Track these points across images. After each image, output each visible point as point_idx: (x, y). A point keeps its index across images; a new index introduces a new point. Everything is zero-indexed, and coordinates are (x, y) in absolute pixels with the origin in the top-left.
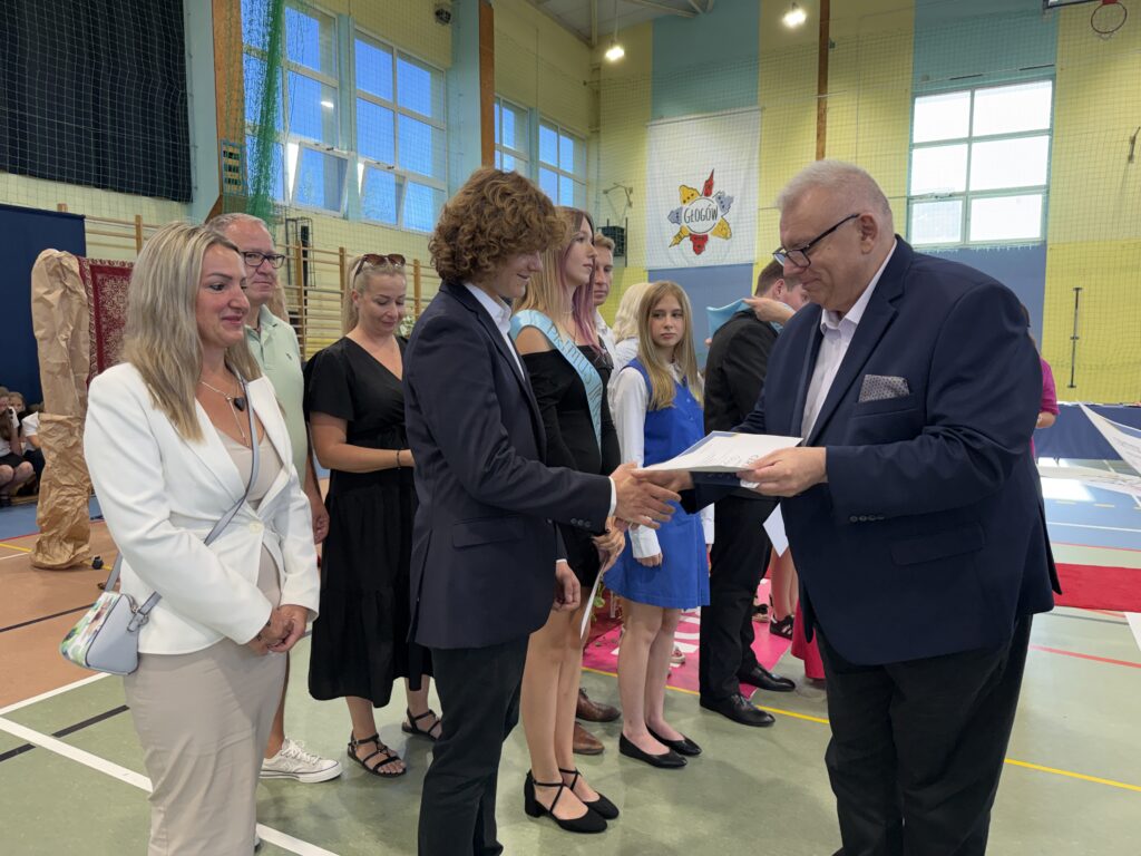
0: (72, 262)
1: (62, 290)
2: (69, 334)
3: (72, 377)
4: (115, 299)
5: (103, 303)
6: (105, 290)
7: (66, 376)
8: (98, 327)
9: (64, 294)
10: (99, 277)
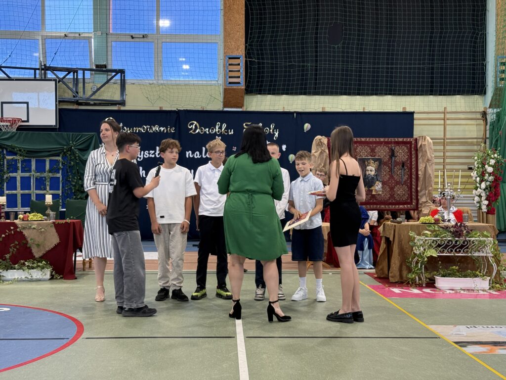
0: (325, 140)
1: (320, 151)
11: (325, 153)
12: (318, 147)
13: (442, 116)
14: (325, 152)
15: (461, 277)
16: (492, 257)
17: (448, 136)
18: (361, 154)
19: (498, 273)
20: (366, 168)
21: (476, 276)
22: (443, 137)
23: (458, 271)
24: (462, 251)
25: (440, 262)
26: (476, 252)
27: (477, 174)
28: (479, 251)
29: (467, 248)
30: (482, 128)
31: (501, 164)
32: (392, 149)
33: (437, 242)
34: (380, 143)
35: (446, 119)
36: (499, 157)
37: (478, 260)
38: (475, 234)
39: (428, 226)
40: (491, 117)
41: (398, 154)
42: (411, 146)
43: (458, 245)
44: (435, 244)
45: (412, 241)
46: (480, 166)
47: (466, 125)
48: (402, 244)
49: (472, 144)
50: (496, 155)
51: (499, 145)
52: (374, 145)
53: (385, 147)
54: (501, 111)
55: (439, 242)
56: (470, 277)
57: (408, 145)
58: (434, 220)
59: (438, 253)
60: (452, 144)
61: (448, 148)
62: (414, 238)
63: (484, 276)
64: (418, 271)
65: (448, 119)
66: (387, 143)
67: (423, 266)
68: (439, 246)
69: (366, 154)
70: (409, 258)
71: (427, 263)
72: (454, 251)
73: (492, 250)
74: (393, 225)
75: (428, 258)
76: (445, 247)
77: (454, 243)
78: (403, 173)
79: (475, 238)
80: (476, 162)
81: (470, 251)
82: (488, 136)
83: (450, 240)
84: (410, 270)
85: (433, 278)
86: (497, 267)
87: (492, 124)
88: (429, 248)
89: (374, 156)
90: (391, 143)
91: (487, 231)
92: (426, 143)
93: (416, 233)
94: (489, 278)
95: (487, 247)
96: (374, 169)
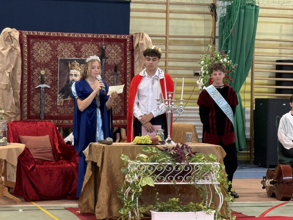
0: (16, 34)
1: (10, 48)
2: (11, 70)
3: (12, 92)
4: (39, 52)
5: (33, 54)
6: (34, 48)
7: (9, 91)
8: (29, 67)
9: (11, 51)
10: (31, 41)
11: (16, 51)
12: (7, 43)
13: (164, 7)
14: (16, 49)
15: (182, 211)
16: (219, 185)
17: (171, 33)
18: (63, 53)
19: (225, 204)
20: (69, 71)
21: (199, 209)
22: (164, 34)
23: (178, 204)
24: (183, 179)
25: (157, 193)
26: (199, 179)
27: (204, 82)
28: (203, 179)
29: (190, 175)
30: (211, 24)
31: (231, 71)
32: (102, 48)
33: (154, 168)
34: (87, 40)
35: (168, 12)
36: (228, 62)
37: (202, 189)
38: (199, 158)
39: (144, 148)
40: (221, 12)
41: (110, 55)
42: (125, 45)
43: (180, 171)
44: (153, 171)
45: (124, 167)
46: (207, 72)
47: (192, 20)
48: (112, 170)
49: (199, 44)
50: (225, 60)
51: (229, 47)
52: (80, 43)
53: (93, 45)
54: (232, 4)
55: (156, 168)
56: (193, 211)
57: (122, 44)
58: (152, 140)
59: (156, 182)
60: (176, 43)
61: (171, 47)
62: (127, 163)
63: (208, 208)
64: (131, 205)
65: (171, 12)
66: (95, 40)
67: (137, 198)
68: (157, 172)
69: (69, 53)
70: (121, 189)
71: (142, 195)
72: (174, 178)
73: (219, 177)
74: (101, 146)
75: (143, 188)
76: (164, 175)
77: (174, 168)
78: (115, 80)
79: (199, 162)
80: (203, 67)
81: (193, 178)
82: (217, 34)
83: (169, 166)
84: (121, 205)
85: (149, 213)
86: (224, 198)
87: (222, 20)
88: (144, 176)
89: (80, 57)
90: (101, 40)
91: (213, 153)
92: (144, 42)
93: (129, 156)
94: (215, 211)
95: (213, 173)
96: (79, 73)
